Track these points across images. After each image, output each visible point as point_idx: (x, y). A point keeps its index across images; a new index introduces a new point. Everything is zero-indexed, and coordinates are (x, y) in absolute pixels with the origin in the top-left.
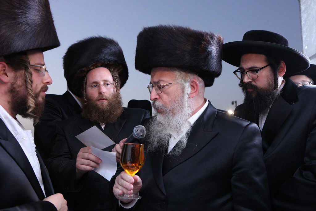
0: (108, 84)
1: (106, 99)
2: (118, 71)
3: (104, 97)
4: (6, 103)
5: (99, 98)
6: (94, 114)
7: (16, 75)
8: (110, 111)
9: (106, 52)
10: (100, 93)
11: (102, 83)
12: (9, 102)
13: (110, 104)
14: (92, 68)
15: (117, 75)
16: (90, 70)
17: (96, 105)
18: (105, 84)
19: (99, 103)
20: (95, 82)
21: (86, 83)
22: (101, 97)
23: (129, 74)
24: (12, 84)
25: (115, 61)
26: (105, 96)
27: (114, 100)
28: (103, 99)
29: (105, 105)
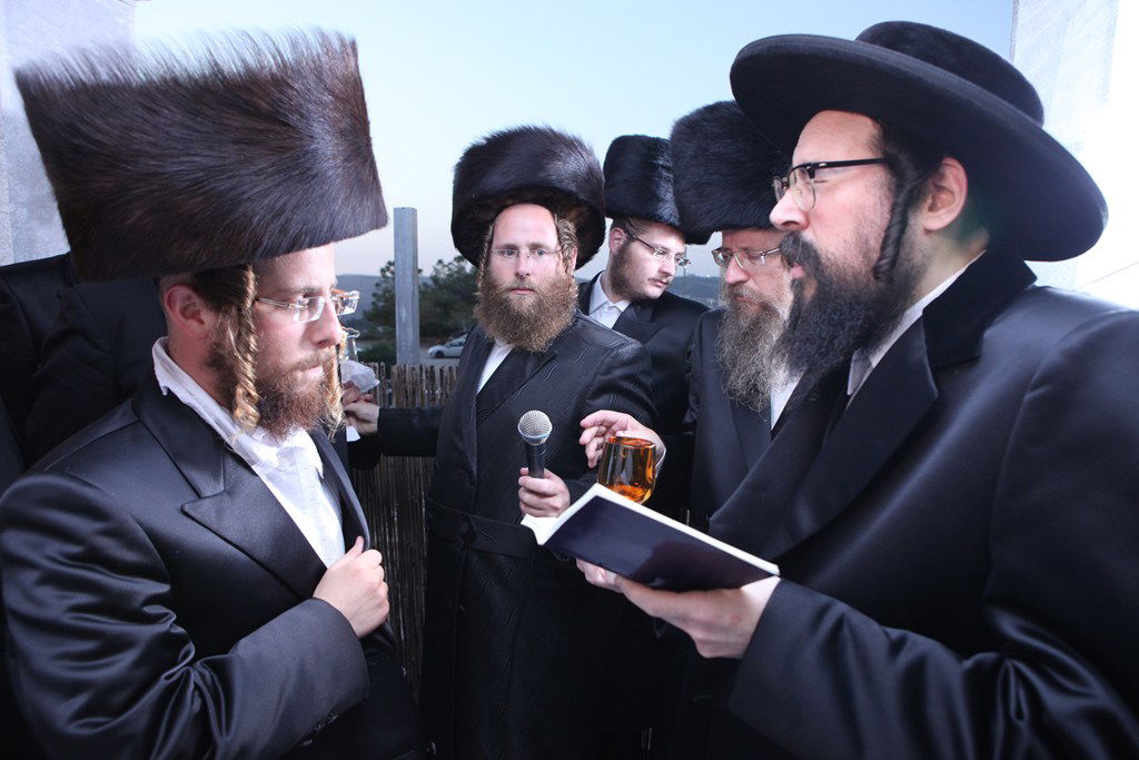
0: (541, 253)
1: (532, 290)
2: (578, 218)
3: (528, 285)
5: (515, 286)
10: (519, 275)
13: (539, 304)
15: (572, 232)
17: (506, 300)
18: (533, 250)
19: (513, 296)
22: (520, 284)
26: (530, 283)
27: (550, 294)
28: (525, 289)
29: (526, 302)
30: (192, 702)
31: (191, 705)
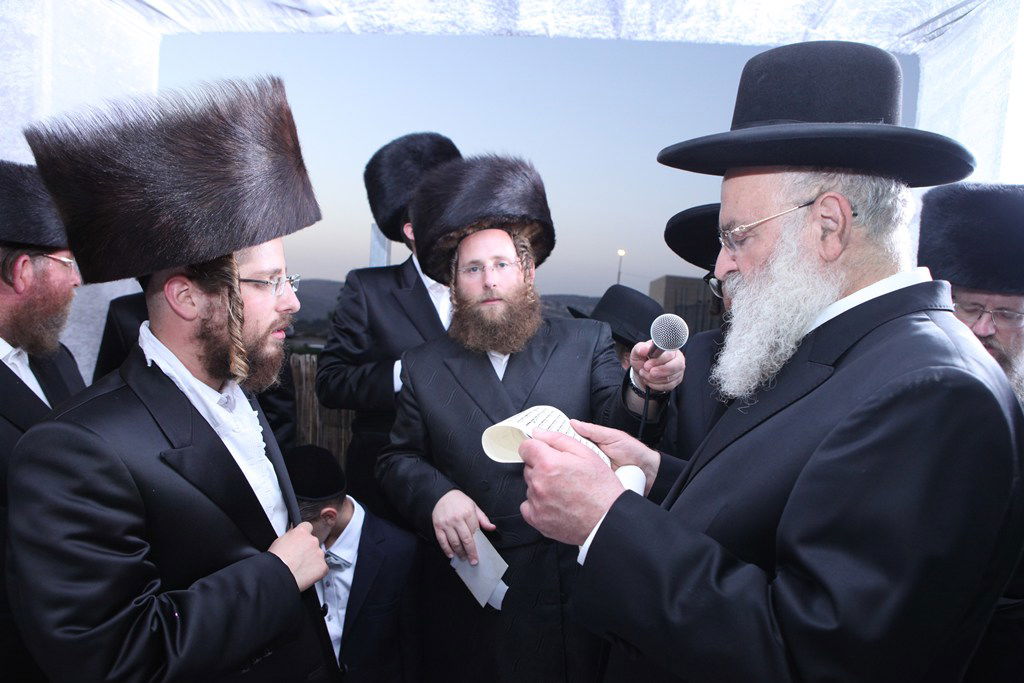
0: (502, 265)
1: (501, 300)
2: (531, 233)
3: (496, 297)
4: (195, 360)
5: (485, 298)
6: (472, 334)
7: (211, 304)
8: (510, 326)
9: (501, 195)
10: (486, 287)
11: (490, 264)
12: (200, 357)
13: (510, 310)
14: (471, 231)
15: (527, 244)
16: (466, 235)
17: (479, 312)
18: (496, 265)
19: (485, 308)
20: (473, 262)
21: (457, 264)
22: (489, 296)
23: (556, 238)
24: (205, 322)
25: (524, 217)
26: (498, 294)
27: (518, 300)
28: (494, 300)
29: (497, 311)
30: (152, 624)
31: (151, 626)
